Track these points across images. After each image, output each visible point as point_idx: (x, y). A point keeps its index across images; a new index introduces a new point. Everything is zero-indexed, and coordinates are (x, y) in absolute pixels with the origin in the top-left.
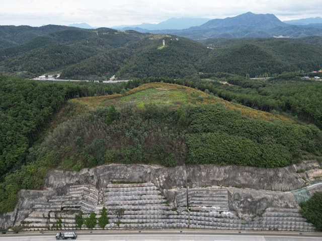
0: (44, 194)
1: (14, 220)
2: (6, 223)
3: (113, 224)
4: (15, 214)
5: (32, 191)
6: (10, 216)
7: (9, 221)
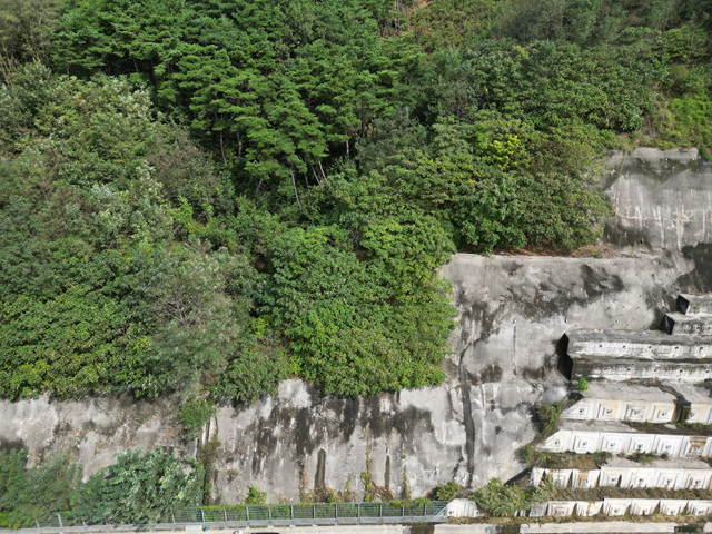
0: (629, 276)
1: (460, 438)
2: (411, 462)
4: (458, 405)
5: (536, 259)
6: (427, 415)
7: (427, 446)
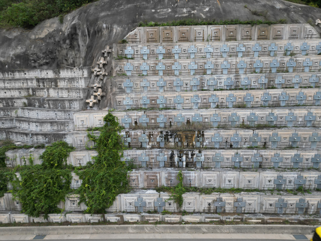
3: (150, 197)
